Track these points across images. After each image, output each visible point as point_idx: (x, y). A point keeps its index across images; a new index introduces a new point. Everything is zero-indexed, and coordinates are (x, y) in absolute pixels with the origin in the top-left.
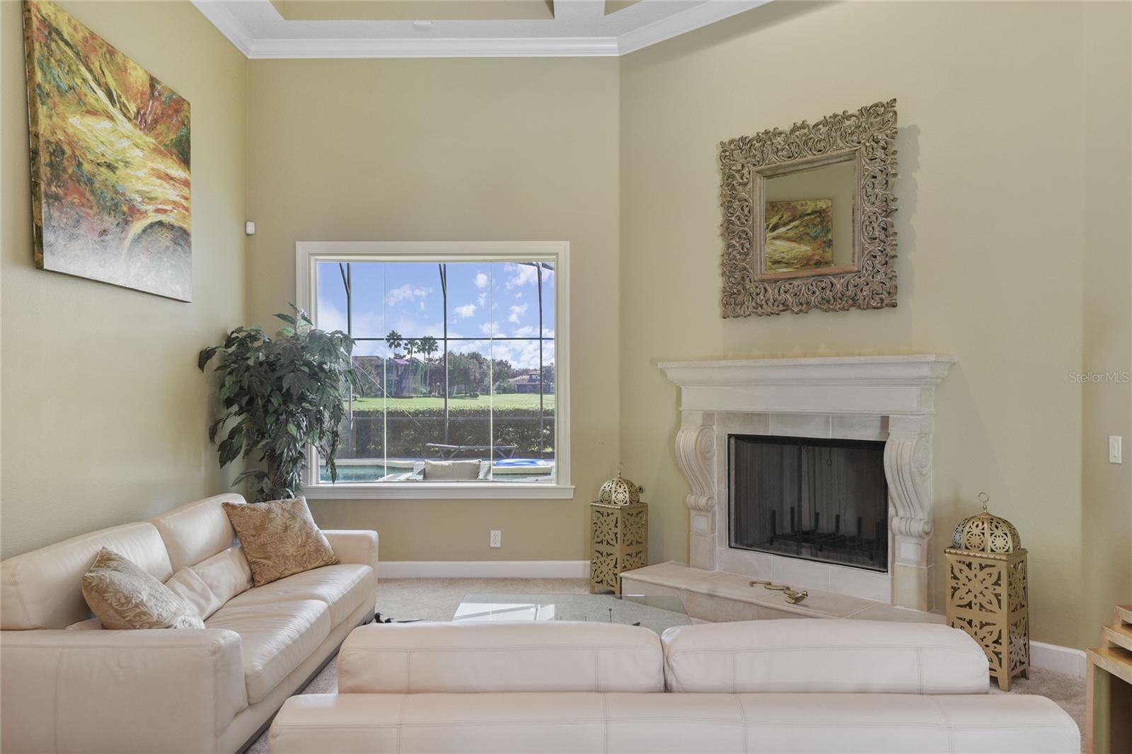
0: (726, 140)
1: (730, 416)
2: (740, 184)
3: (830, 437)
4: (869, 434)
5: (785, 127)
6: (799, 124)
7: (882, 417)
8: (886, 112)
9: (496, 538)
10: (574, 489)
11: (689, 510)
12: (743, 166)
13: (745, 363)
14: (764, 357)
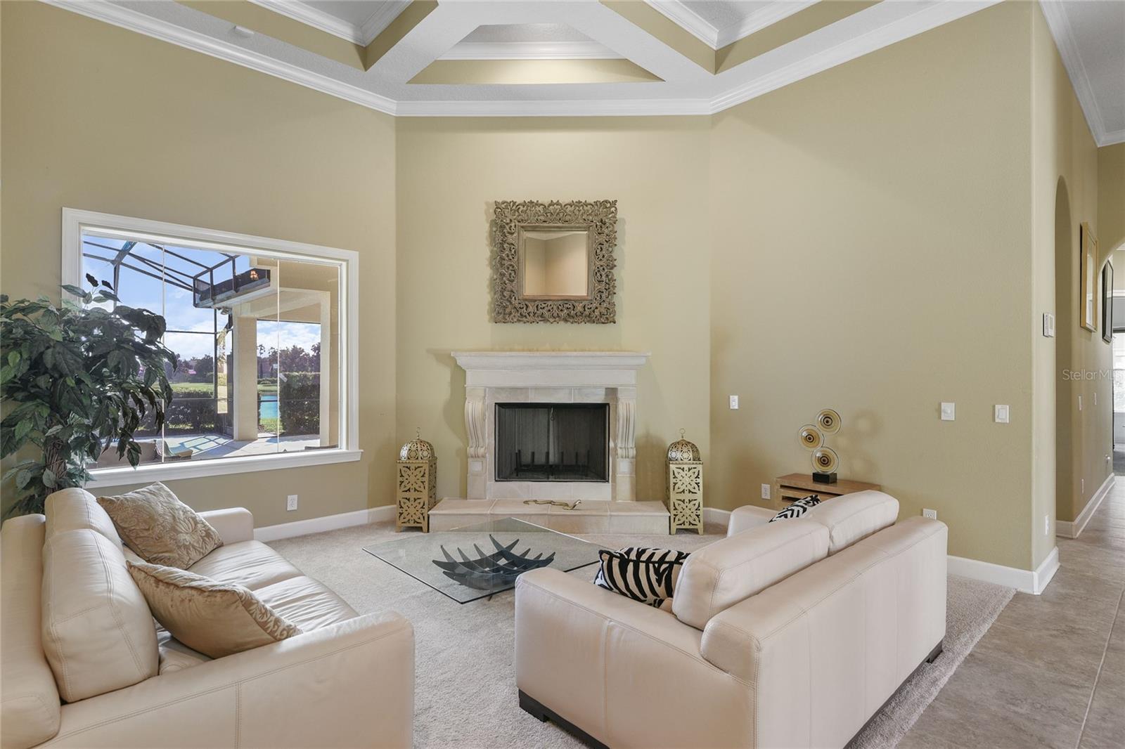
0: (500, 201)
1: (500, 389)
2: (509, 233)
3: (572, 402)
4: (598, 398)
5: (546, 201)
6: (555, 201)
7: (606, 389)
8: (610, 208)
9: (292, 503)
10: (362, 452)
11: (467, 457)
12: (511, 220)
13: (525, 353)
14: (523, 350)
